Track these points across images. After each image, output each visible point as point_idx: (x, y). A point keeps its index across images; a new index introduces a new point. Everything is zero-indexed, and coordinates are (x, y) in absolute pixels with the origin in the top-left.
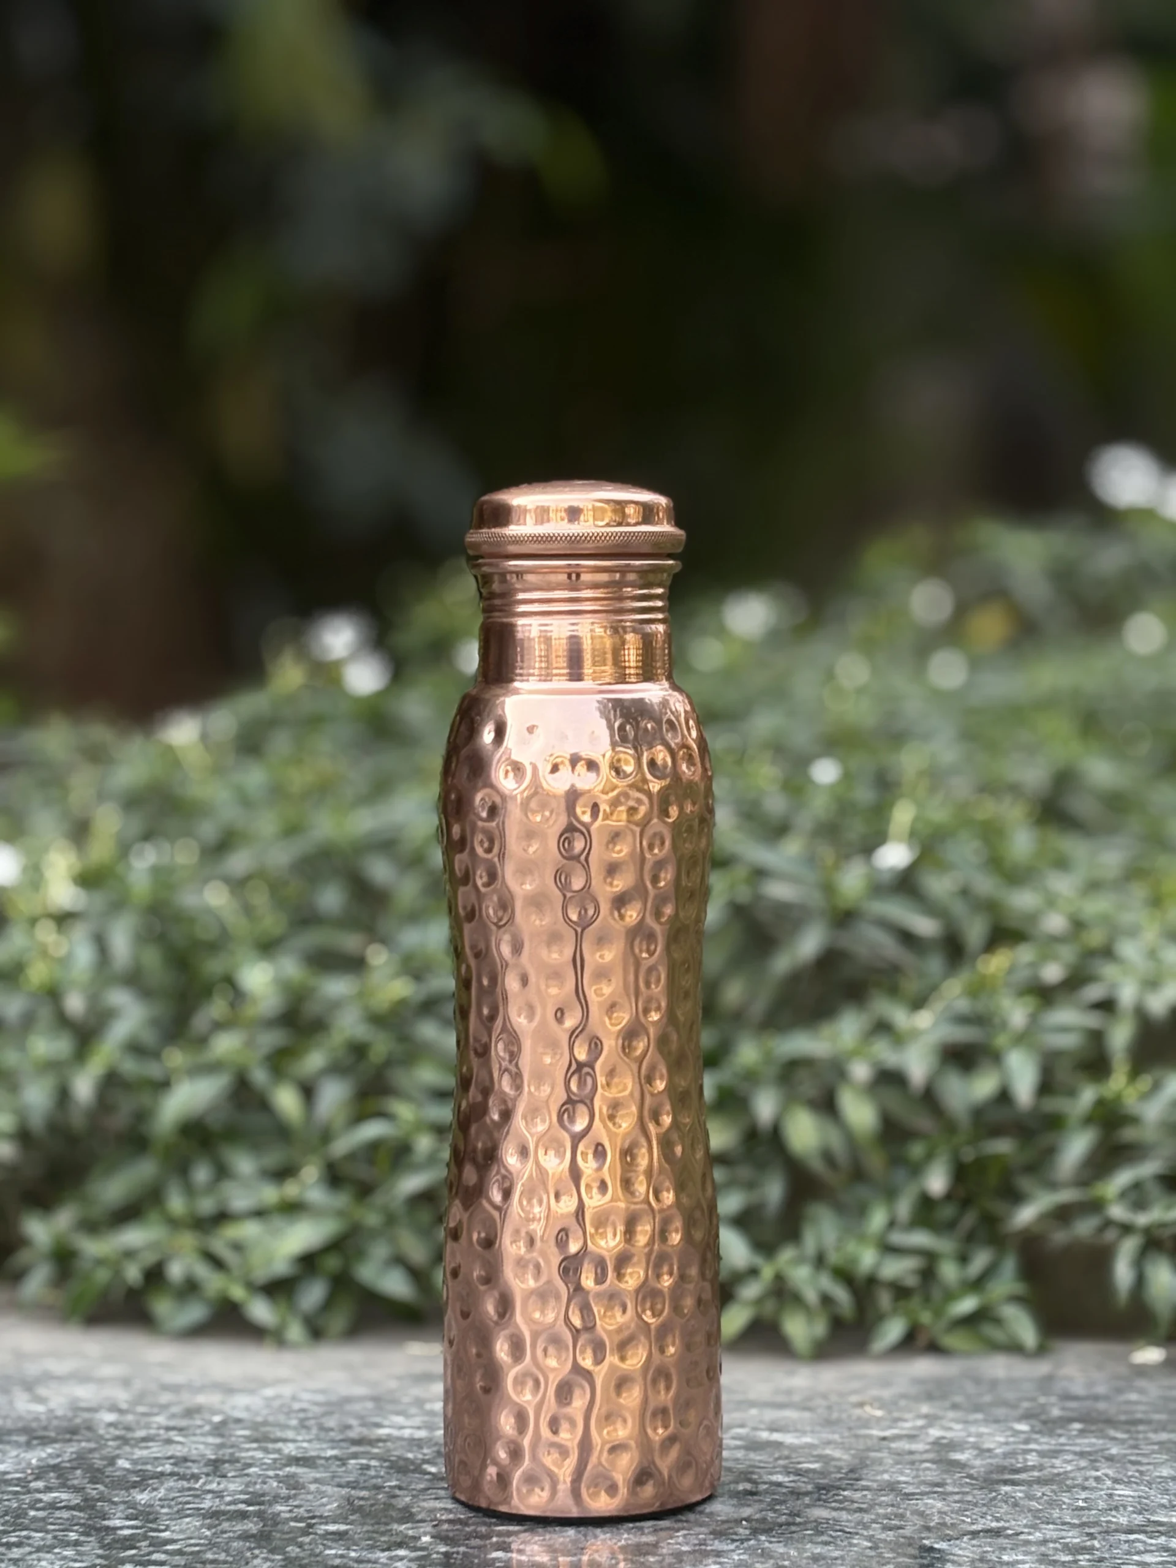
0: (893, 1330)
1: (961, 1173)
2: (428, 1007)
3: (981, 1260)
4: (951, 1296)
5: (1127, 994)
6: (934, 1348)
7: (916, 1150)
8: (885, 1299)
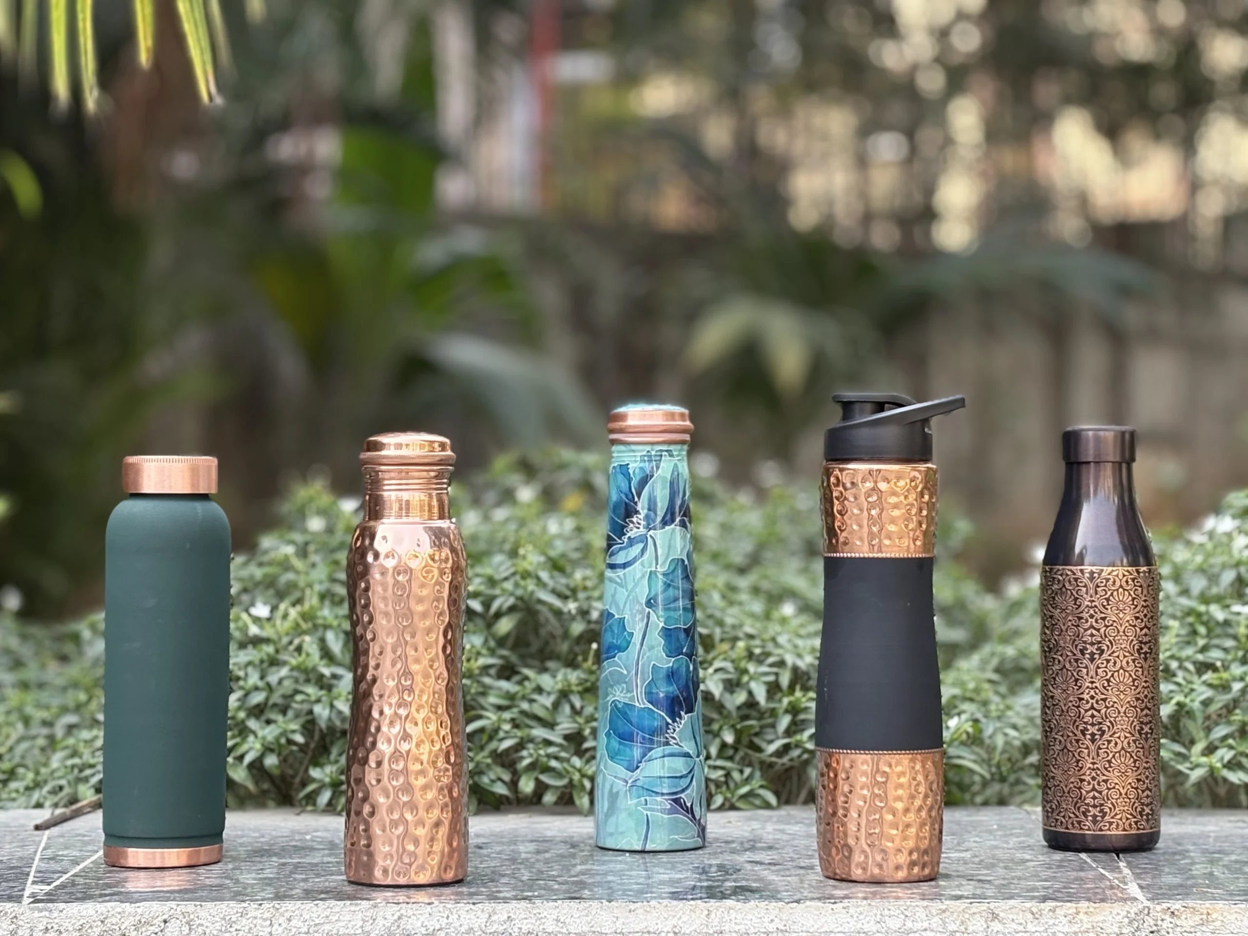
0: (719, 800)
1: (739, 734)
2: (485, 669)
3: (747, 771)
4: (738, 786)
5: (790, 659)
6: (733, 808)
7: (715, 727)
8: (713, 787)
